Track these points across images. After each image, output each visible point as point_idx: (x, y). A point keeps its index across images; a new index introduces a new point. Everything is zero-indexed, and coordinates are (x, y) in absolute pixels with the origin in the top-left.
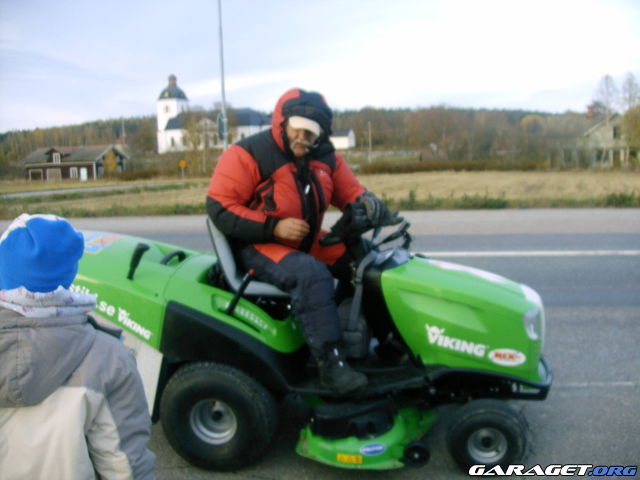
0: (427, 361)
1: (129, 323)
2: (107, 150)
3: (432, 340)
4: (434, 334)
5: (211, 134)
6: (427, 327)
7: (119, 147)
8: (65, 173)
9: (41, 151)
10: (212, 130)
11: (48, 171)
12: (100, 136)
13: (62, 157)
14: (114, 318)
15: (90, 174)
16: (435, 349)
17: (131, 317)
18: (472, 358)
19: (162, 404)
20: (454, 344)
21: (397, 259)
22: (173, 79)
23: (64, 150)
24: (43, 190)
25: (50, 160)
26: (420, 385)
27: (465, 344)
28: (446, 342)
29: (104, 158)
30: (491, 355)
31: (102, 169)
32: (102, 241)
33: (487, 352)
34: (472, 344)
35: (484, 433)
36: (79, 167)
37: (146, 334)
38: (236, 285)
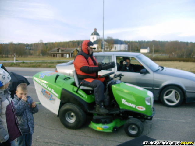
0: (121, 108)
1: (54, 92)
2: (75, 49)
3: (123, 102)
4: (123, 101)
5: (106, 46)
6: (122, 99)
7: (78, 49)
8: (62, 56)
9: (56, 49)
10: (106, 45)
11: (58, 55)
12: (73, 45)
13: (62, 51)
14: (51, 91)
15: (69, 56)
16: (124, 105)
17: (55, 91)
18: (132, 108)
19: (60, 112)
20: (128, 104)
21: (117, 82)
22: (96, 29)
23: (63, 49)
24: (55, 60)
25: (58, 51)
26: (118, 113)
27: (130, 104)
28: (126, 103)
29: (74, 52)
30: (137, 107)
31: (73, 55)
32: (51, 74)
33: (136, 107)
34: (132, 104)
35: (134, 126)
36: (66, 54)
37: (57, 95)
38: (78, 86)
